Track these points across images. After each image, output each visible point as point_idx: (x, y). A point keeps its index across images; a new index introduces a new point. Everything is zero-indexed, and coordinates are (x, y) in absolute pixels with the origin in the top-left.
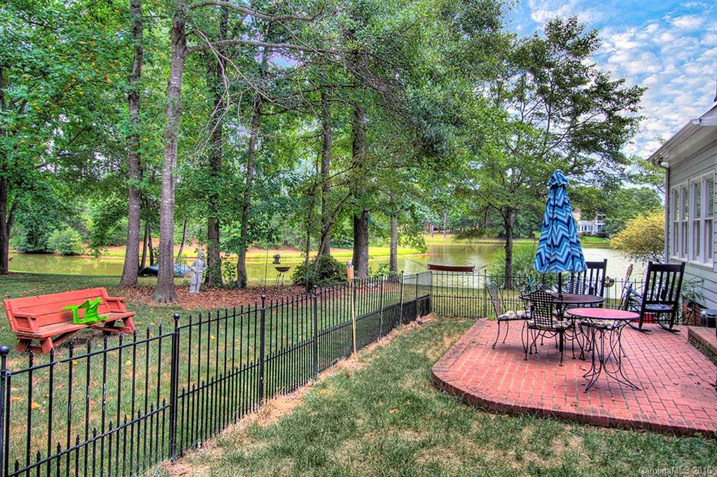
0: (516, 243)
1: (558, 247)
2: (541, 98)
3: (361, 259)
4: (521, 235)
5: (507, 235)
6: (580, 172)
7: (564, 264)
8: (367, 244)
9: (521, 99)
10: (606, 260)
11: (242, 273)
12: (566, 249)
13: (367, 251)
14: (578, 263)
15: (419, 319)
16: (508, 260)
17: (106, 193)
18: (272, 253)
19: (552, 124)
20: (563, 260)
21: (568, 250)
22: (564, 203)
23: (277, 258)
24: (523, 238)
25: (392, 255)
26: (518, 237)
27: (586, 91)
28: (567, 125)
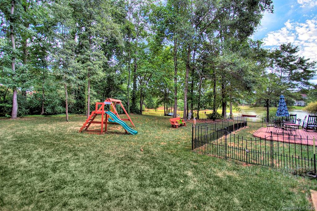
0: (270, 108)
1: (282, 111)
2: (279, 66)
3: (224, 113)
4: (272, 106)
5: (267, 106)
6: (294, 87)
7: (284, 115)
8: (226, 109)
9: (272, 67)
10: (296, 114)
11: (198, 116)
12: (284, 112)
13: (226, 111)
14: (287, 115)
15: (244, 127)
16: (268, 114)
17: (157, 97)
18: (204, 111)
19: (282, 74)
20: (283, 114)
21: (285, 112)
22: (283, 102)
23: (205, 112)
24: (273, 107)
25: (231, 112)
26: (271, 106)
27: (295, 63)
28: (289, 73)
